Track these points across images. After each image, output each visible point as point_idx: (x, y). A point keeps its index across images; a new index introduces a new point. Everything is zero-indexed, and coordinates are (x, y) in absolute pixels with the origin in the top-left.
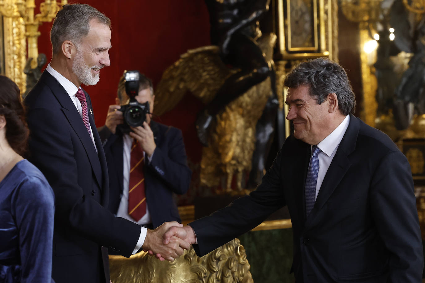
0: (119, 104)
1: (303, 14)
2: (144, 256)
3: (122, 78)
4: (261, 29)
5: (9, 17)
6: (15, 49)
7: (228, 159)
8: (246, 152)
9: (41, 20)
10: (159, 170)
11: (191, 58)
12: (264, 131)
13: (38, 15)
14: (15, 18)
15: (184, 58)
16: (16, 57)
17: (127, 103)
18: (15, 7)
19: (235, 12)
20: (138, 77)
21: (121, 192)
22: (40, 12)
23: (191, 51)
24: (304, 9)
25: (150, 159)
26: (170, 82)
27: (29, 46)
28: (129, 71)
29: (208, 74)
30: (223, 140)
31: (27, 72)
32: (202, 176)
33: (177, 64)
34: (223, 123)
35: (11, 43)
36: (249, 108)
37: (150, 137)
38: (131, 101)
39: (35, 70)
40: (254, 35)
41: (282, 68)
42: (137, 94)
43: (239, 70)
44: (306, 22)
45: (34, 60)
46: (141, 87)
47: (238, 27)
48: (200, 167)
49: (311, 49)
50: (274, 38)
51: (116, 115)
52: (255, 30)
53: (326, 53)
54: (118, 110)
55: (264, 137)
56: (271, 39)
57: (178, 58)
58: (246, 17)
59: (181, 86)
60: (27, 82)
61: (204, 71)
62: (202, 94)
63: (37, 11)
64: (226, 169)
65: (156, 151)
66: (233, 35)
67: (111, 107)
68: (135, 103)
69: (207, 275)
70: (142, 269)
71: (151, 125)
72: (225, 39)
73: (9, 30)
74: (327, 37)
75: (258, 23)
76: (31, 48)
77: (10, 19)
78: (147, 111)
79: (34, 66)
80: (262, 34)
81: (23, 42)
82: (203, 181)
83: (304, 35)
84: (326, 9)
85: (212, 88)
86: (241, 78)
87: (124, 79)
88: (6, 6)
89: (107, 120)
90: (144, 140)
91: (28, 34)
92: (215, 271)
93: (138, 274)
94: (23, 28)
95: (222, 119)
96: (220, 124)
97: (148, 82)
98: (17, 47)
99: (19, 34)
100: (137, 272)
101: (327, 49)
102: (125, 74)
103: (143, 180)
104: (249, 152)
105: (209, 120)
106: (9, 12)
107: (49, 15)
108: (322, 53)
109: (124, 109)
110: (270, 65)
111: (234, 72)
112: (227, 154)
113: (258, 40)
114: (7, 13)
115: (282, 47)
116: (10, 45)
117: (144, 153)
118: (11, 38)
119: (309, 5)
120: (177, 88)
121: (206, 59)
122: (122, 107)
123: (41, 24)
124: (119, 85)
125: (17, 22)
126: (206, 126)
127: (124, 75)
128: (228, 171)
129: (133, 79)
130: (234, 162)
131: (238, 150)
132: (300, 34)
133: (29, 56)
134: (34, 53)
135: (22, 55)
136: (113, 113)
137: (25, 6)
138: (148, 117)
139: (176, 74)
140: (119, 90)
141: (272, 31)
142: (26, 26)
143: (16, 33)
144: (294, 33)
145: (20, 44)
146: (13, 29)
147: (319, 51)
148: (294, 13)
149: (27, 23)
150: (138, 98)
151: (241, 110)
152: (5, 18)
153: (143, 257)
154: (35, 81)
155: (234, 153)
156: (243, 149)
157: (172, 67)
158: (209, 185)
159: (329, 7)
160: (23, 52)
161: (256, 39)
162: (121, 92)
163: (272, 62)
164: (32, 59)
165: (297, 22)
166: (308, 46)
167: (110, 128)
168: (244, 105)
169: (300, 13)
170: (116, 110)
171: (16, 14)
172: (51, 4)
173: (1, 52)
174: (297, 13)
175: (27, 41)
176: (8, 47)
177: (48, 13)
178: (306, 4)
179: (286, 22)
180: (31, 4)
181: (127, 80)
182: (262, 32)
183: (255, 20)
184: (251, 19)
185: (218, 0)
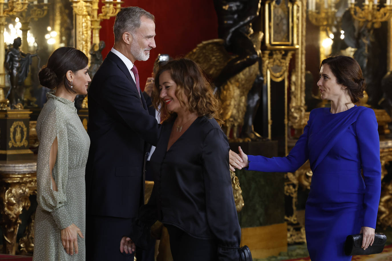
1: (282, 19)
3: (157, 59)
4: (253, 28)
5: (80, 15)
6: (83, 37)
7: (228, 117)
8: (240, 113)
9: (102, 18)
11: (204, 47)
12: (253, 99)
13: (100, 14)
14: (84, 16)
15: (199, 47)
16: (84, 43)
18: (85, 8)
19: (236, 16)
20: (168, 59)
22: (101, 13)
23: (205, 42)
24: (283, 16)
27: (93, 35)
28: (162, 55)
29: (216, 58)
30: (225, 104)
31: (92, 53)
33: (195, 50)
34: (225, 92)
35: (81, 33)
36: (243, 82)
39: (97, 52)
40: (248, 32)
41: (267, 56)
43: (237, 56)
44: (284, 24)
45: (96, 45)
47: (237, 26)
49: (287, 43)
50: (261, 35)
51: (151, 84)
52: (249, 29)
53: (297, 47)
54: (153, 81)
55: (253, 103)
57: (195, 47)
58: (243, 20)
60: (92, 60)
61: (213, 56)
62: (211, 72)
63: (99, 11)
66: (234, 32)
67: (149, 79)
72: (228, 34)
73: (80, 24)
74: (298, 36)
75: (251, 24)
76: (95, 36)
77: (81, 17)
79: (97, 49)
81: (89, 32)
83: (282, 34)
84: (298, 16)
85: (218, 68)
86: (239, 62)
87: (159, 59)
88: (78, 7)
89: (145, 88)
91: (93, 27)
94: (89, 23)
95: (224, 89)
96: (223, 93)
98: (85, 36)
99: (87, 27)
101: (298, 44)
104: (242, 113)
105: (216, 90)
107: (108, 15)
108: (295, 46)
110: (258, 53)
111: (234, 57)
113: (250, 36)
114: (79, 13)
115: (267, 42)
116: (80, 34)
118: (81, 30)
119: (286, 13)
121: (215, 48)
123: (102, 20)
124: (155, 64)
125: (85, 19)
127: (158, 57)
128: (228, 125)
129: (164, 60)
130: (231, 119)
131: (235, 111)
132: (280, 33)
133: (93, 42)
134: (97, 40)
135: (88, 41)
136: (149, 83)
137: (91, 8)
140: (154, 67)
142: (92, 21)
143: (85, 26)
144: (275, 32)
145: (87, 33)
146: (83, 23)
147: (292, 44)
148: (276, 18)
149: (92, 19)
151: (237, 84)
152: (77, 16)
154: (97, 59)
155: (232, 113)
156: (238, 111)
157: (191, 53)
159: (300, 14)
160: (89, 40)
161: (249, 35)
162: (156, 69)
164: (95, 44)
165: (278, 24)
166: (285, 41)
167: (148, 93)
168: (240, 80)
169: (280, 18)
170: (151, 81)
171: (85, 13)
172: (109, 7)
173: (74, 39)
174: (278, 18)
175: (92, 32)
176: (79, 35)
177: (107, 13)
178: (284, 12)
179: (270, 24)
180: (96, 7)
181: (161, 61)
182: (254, 31)
183: (249, 22)
184: (246, 21)
185: (224, 7)
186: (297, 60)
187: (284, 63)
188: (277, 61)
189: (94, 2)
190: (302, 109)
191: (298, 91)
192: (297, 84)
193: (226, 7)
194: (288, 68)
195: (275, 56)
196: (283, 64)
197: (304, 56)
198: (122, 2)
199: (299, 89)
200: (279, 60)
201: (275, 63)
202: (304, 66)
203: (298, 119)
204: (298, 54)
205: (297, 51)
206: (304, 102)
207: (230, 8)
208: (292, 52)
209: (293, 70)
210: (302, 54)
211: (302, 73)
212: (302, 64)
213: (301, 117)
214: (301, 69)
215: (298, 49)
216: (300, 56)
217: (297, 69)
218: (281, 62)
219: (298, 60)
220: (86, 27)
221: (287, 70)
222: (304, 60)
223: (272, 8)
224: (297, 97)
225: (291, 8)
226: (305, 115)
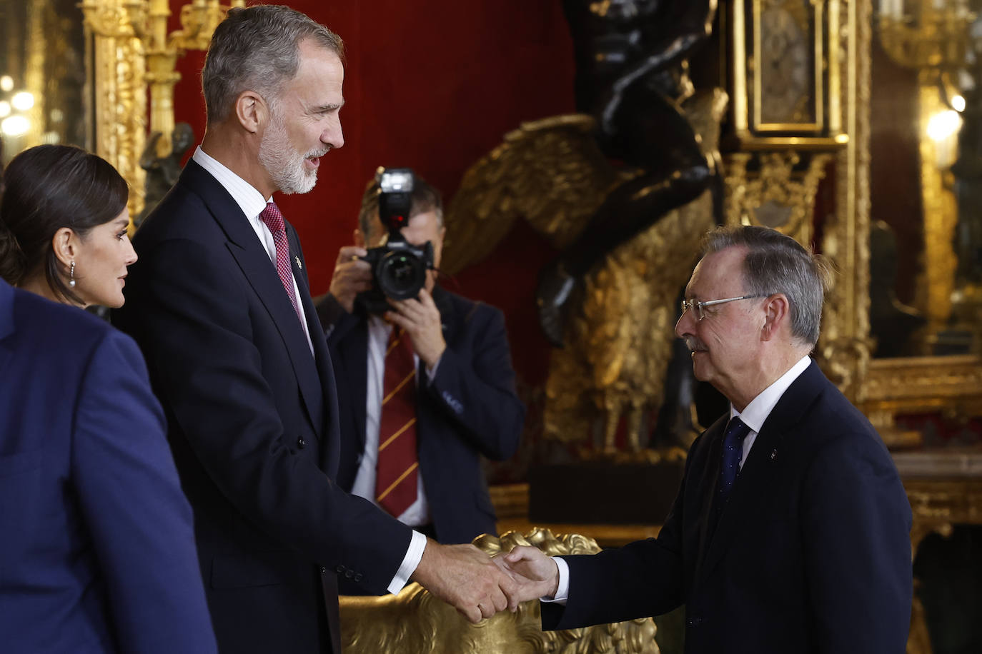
0: (361, 245)
1: (790, 46)
2: (411, 598)
3: (371, 184)
4: (692, 78)
5: (108, 37)
6: (120, 110)
7: (609, 378)
8: (652, 364)
9: (183, 45)
10: (452, 400)
11: (529, 142)
13: (177, 34)
14: (122, 39)
15: (512, 142)
16: (122, 130)
17: (382, 243)
18: (123, 12)
19: (634, 37)
20: (410, 185)
21: (361, 450)
22: (180, 27)
23: (530, 126)
24: (793, 35)
25: (431, 375)
26: (480, 197)
27: (154, 104)
28: (390, 170)
29: (568, 181)
30: (599, 333)
31: (148, 164)
32: (548, 415)
33: (496, 154)
34: (599, 294)
35: (112, 98)
36: (661, 260)
38: (391, 239)
39: (165, 161)
40: (676, 91)
41: (739, 171)
42: (405, 223)
43: (640, 172)
44: (795, 64)
46: (416, 206)
47: (640, 72)
48: (544, 394)
49: (808, 127)
50: (722, 99)
51: (356, 270)
52: (679, 81)
53: (841, 139)
54: (361, 258)
56: (716, 103)
57: (499, 141)
58: (658, 50)
59: (505, 206)
60: (148, 187)
61: (559, 172)
62: (552, 227)
63: (173, 23)
64: (603, 401)
65: (445, 356)
66: (627, 91)
67: (344, 251)
68: (400, 245)
69: (556, 647)
70: (405, 630)
71: (435, 295)
72: (610, 98)
74: (844, 102)
75: (685, 64)
76: (160, 110)
77: (111, 42)
78: (429, 264)
80: (694, 90)
81: (140, 94)
82: (551, 428)
83: (792, 95)
84: (843, 35)
85: (575, 213)
86: (645, 192)
87: (378, 186)
88: (101, 10)
89: (334, 282)
90: (419, 329)
91: (151, 76)
92: (576, 637)
93: (397, 640)
94: (140, 63)
95: (597, 285)
96: (593, 296)
97: (431, 197)
98: (124, 107)
99: (130, 77)
100: (394, 638)
101: (844, 130)
102: (381, 178)
103: (412, 422)
104: (658, 365)
105: (568, 285)
106: (108, 25)
107: (201, 35)
108: (833, 137)
109: (375, 256)
110: (711, 162)
111: (629, 176)
112: (607, 366)
113: (684, 105)
114: (105, 28)
115: (741, 122)
116: (108, 102)
117: (416, 359)
118: (111, 86)
119: (805, 26)
120: (496, 209)
121: (564, 144)
122: (369, 251)
123: (183, 54)
124: (365, 201)
125: (126, 49)
126: (560, 299)
127: (377, 179)
128: (610, 406)
129: (397, 187)
130: (622, 386)
131: (633, 359)
132: (783, 93)
134: (165, 122)
135: (135, 125)
136: (347, 265)
137: (147, 12)
139: (493, 177)
140: (362, 211)
141: (718, 85)
142: (147, 57)
143: (125, 74)
144: (767, 90)
145: (132, 98)
146: (117, 63)
147: (826, 131)
148: (769, 44)
149: (149, 51)
150: (406, 233)
151: (641, 266)
152: (98, 40)
153: (408, 602)
154: (165, 186)
155: (624, 363)
156: (644, 357)
157: (483, 162)
158: (565, 438)
159: (850, 30)
160: (139, 119)
161: (680, 100)
162: (369, 217)
163: (717, 155)
164: (159, 135)
165: (776, 65)
166: (801, 121)
167: (340, 299)
168: (649, 253)
169: (782, 43)
170: (355, 258)
171: (124, 29)
172: (205, 9)
173: (88, 118)
174: (775, 43)
175: (148, 94)
176: (105, 105)
177: (199, 28)
178: (797, 23)
179: (751, 65)
180: (161, 7)
181: (385, 190)
182: (695, 85)
183: (679, 56)
184: (669, 54)
185: (594, 8)
186: (841, 184)
187: (797, 193)
188: (776, 188)
190: (861, 348)
191: (844, 289)
192: (842, 267)
194: (811, 211)
195: (767, 172)
196: (793, 199)
197: (864, 172)
199: (850, 282)
200: (782, 186)
201: (768, 196)
202: (865, 204)
203: (847, 382)
204: (845, 164)
205: (842, 153)
206: (865, 324)
207: (615, 8)
208: (825, 158)
209: (829, 218)
210: (858, 162)
211: (858, 227)
212: (858, 196)
213: (855, 377)
214: (857, 215)
215: (844, 146)
216: (851, 170)
217: (841, 215)
218: (788, 193)
219: (846, 183)
220: (128, 75)
221: (810, 218)
222: (864, 184)
223: (757, 9)
224: (842, 309)
225: (819, 9)
226: (870, 369)
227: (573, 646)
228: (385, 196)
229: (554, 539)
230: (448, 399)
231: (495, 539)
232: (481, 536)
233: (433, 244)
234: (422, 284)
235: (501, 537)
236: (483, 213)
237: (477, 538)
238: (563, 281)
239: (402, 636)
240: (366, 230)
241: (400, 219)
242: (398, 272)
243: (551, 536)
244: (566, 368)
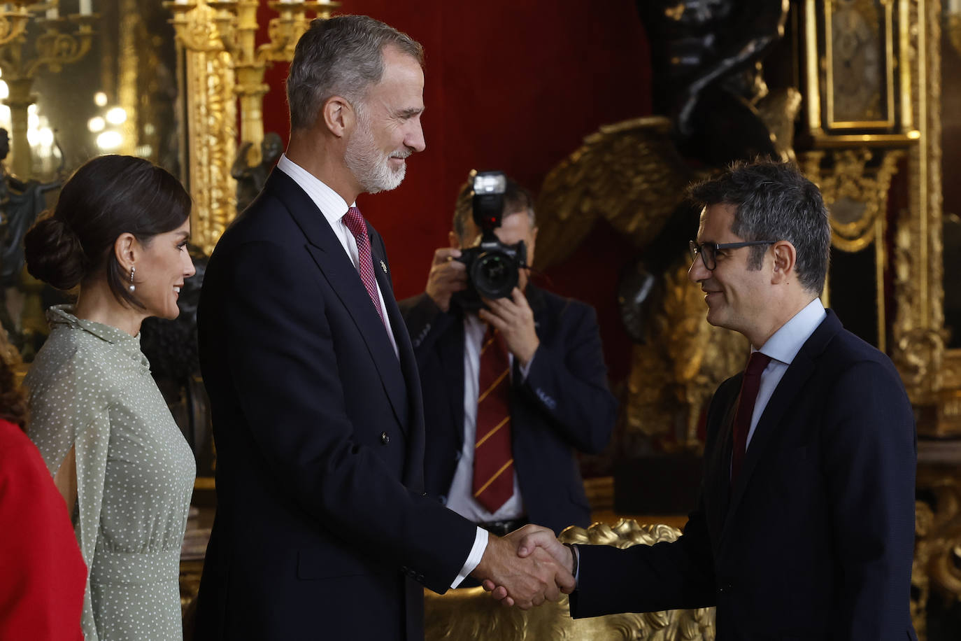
0: (456, 246)
1: (861, 46)
3: (464, 187)
4: (766, 79)
5: (198, 51)
6: (211, 121)
7: (690, 372)
8: (732, 358)
9: (271, 57)
10: (545, 396)
11: (608, 143)
13: (265, 47)
14: (212, 53)
15: (591, 145)
16: (213, 141)
17: (476, 244)
18: (213, 27)
19: (709, 40)
21: (459, 447)
22: (268, 41)
23: (608, 129)
24: (864, 35)
25: (525, 372)
26: (561, 199)
27: (244, 116)
28: (482, 173)
29: (646, 181)
30: (679, 329)
31: (239, 173)
32: (630, 410)
33: (576, 156)
34: (679, 291)
35: (203, 110)
37: (525, 322)
38: (484, 240)
39: (256, 170)
40: (750, 92)
41: (814, 168)
42: (498, 224)
44: (868, 63)
45: (253, 148)
46: (508, 207)
47: (715, 74)
48: (627, 389)
49: (880, 124)
50: (796, 99)
51: (452, 270)
52: (753, 83)
53: (913, 135)
54: (455, 259)
56: (790, 103)
57: (578, 144)
58: (732, 52)
59: (586, 207)
60: (239, 196)
61: (638, 173)
62: (632, 227)
63: (261, 37)
64: (685, 394)
65: (539, 352)
66: (703, 93)
67: (439, 252)
68: (494, 245)
69: (644, 635)
70: (497, 620)
71: (528, 294)
72: (684, 102)
73: (198, 80)
74: (915, 99)
75: (759, 66)
76: (249, 120)
77: (202, 56)
78: (522, 263)
79: (255, 161)
80: (768, 91)
81: (230, 106)
82: (635, 422)
83: (864, 93)
84: (913, 34)
85: (654, 213)
87: (471, 188)
88: (191, 25)
89: (430, 283)
90: (511, 329)
91: (240, 88)
92: (663, 624)
93: (489, 630)
94: (229, 75)
95: (677, 282)
96: (674, 294)
97: (523, 198)
98: (216, 119)
99: (220, 90)
100: (487, 627)
101: (916, 126)
102: (474, 180)
103: (506, 420)
104: (737, 358)
105: (649, 283)
106: (199, 40)
107: (288, 47)
108: (905, 134)
109: (469, 256)
112: (687, 361)
113: (758, 106)
114: (196, 43)
115: (815, 121)
116: (199, 114)
117: (511, 357)
118: (202, 98)
119: (876, 26)
120: (577, 210)
121: (642, 146)
122: (463, 251)
123: (271, 66)
124: (459, 203)
125: (216, 63)
126: (641, 297)
127: (470, 181)
128: (691, 399)
129: (490, 189)
130: (703, 380)
131: (713, 353)
132: (854, 91)
133: (244, 138)
134: (255, 131)
135: (226, 136)
136: (442, 266)
137: (235, 26)
138: (523, 275)
139: (572, 179)
140: (457, 213)
141: (792, 86)
142: (236, 70)
143: (215, 87)
144: (839, 89)
145: (222, 110)
146: (207, 77)
147: (898, 128)
148: (841, 43)
149: (239, 64)
150: (499, 233)
152: (189, 53)
154: (255, 193)
155: (704, 358)
156: (724, 351)
157: (564, 164)
158: (648, 431)
159: (920, 29)
160: (229, 130)
161: (755, 101)
162: (463, 219)
163: (792, 154)
164: (250, 145)
165: (847, 64)
166: (873, 119)
167: (436, 299)
169: (854, 43)
170: (450, 259)
171: (214, 43)
172: (292, 22)
173: (180, 130)
174: (846, 45)
175: (238, 106)
176: (197, 117)
177: (287, 40)
178: (868, 23)
179: (823, 64)
180: (249, 21)
181: (478, 192)
182: (768, 86)
183: (753, 58)
184: (743, 56)
185: (669, 12)
186: (914, 179)
187: (870, 189)
188: (849, 185)
189: (245, 8)
190: (935, 338)
191: (919, 281)
192: (915, 258)
193: (676, 13)
194: (884, 207)
195: (840, 169)
196: (866, 194)
197: (936, 167)
198: (334, 4)
199: (924, 273)
200: (856, 182)
201: (841, 192)
202: (937, 198)
203: (923, 371)
204: (918, 159)
205: (914, 149)
206: (939, 315)
207: (690, 12)
208: (898, 153)
209: (903, 212)
210: (930, 157)
211: (930, 221)
212: (930, 190)
213: (931, 367)
214: (930, 208)
215: (916, 142)
216: (923, 165)
217: (913, 209)
218: (861, 189)
219: (918, 177)
220: (219, 88)
221: (884, 214)
222: (936, 178)
223: (828, 10)
224: (916, 301)
225: (889, 8)
226: (945, 359)
227: (661, 633)
228: (478, 198)
229: (640, 529)
230: (542, 396)
231: (582, 531)
232: (569, 528)
233: (525, 243)
234: (516, 283)
235: (589, 528)
236: (564, 215)
237: (565, 530)
238: (644, 279)
239: (494, 626)
240: (460, 230)
241: (493, 220)
242: (492, 271)
243: (637, 527)
244: (648, 363)
